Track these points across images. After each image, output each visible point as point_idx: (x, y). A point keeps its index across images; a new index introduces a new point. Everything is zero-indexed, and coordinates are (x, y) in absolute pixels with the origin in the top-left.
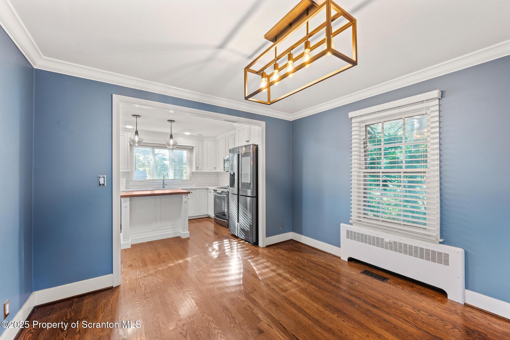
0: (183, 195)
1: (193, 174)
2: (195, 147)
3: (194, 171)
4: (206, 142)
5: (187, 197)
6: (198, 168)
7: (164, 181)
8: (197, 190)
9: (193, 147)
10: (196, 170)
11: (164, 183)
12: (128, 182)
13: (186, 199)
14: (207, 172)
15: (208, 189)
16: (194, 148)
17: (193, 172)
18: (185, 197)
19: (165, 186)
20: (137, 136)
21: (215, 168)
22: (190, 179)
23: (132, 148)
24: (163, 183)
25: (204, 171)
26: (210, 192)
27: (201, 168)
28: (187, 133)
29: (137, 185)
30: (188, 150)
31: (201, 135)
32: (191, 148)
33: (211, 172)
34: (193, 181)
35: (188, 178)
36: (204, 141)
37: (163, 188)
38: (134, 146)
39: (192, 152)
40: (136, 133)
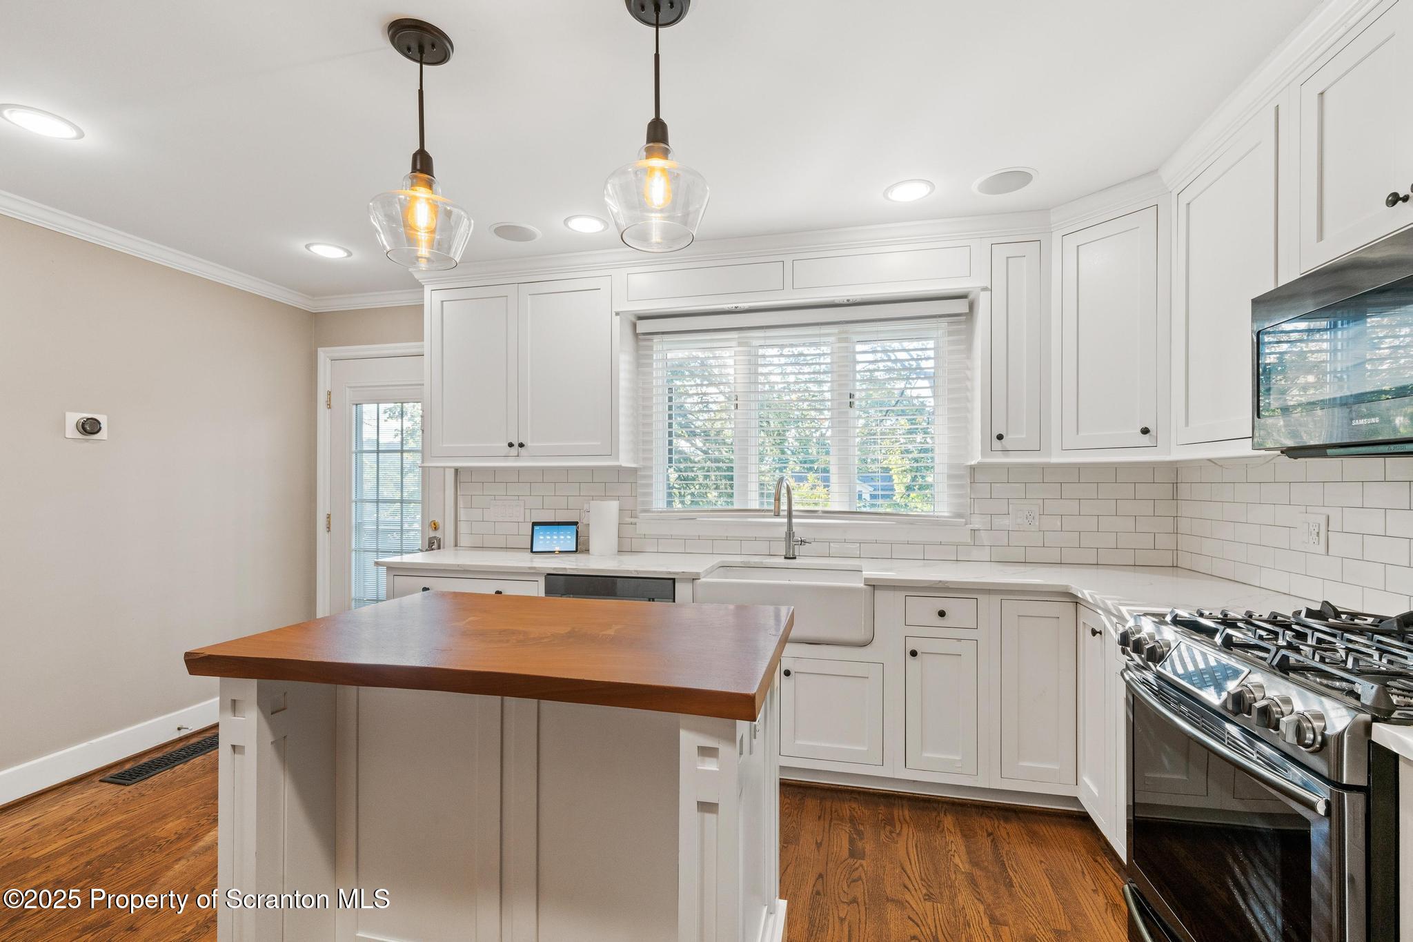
0: (683, 718)
1: (973, 482)
2: (985, 289)
3: (973, 463)
4: (1070, 243)
5: (724, 749)
6: (1000, 437)
7: (790, 524)
8: (983, 599)
9: (971, 306)
10: (988, 449)
11: (790, 534)
12: (633, 520)
13: (711, 766)
15: (1076, 601)
17: (973, 469)
18: (705, 752)
19: (798, 550)
20: (422, 192)
21: (1145, 431)
22: (960, 516)
23: (651, 348)
24: (785, 529)
25: (1054, 460)
26: (1094, 633)
27: (1024, 436)
28: (909, 193)
29: (671, 537)
30: (943, 324)
31: (1021, 178)
32: (960, 307)
33: (1116, 467)
34: (977, 526)
35: (941, 504)
36: (1056, 237)
37: (786, 558)
38: (656, 339)
39: (963, 337)
40: (414, 169)
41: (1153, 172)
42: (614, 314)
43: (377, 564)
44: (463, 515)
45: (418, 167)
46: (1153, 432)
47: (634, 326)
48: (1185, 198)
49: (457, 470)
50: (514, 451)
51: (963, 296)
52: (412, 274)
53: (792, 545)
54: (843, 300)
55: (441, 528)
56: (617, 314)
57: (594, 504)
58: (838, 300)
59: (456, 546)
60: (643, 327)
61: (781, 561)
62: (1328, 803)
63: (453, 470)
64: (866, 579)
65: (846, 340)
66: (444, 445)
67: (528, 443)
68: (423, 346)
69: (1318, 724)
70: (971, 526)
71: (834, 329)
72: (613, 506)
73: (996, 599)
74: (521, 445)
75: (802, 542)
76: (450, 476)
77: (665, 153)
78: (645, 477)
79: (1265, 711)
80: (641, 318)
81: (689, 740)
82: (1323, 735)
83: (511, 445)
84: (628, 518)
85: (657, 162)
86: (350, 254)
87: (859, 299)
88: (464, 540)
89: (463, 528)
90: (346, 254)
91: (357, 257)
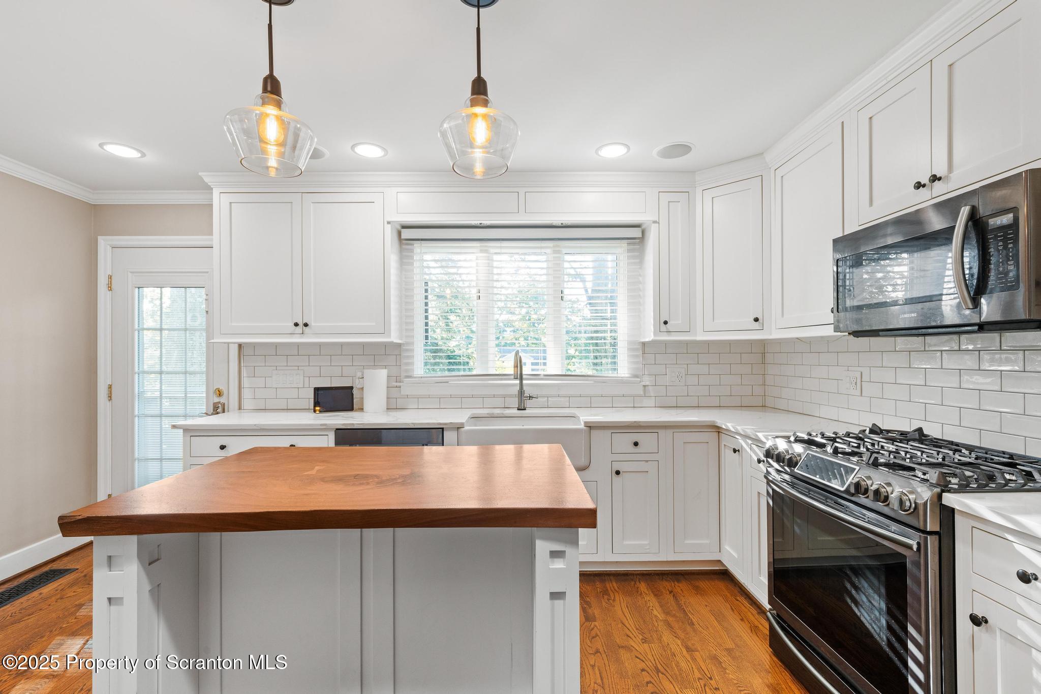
1: (644, 353)
2: (655, 222)
3: (647, 340)
4: (708, 195)
5: (569, 550)
6: (666, 323)
7: (521, 384)
8: (662, 433)
9: (643, 232)
10: (658, 331)
11: (521, 392)
12: (398, 384)
13: (559, 564)
14: (708, 343)
15: (718, 430)
16: (647, 234)
17: (644, 344)
18: (555, 554)
19: (528, 403)
21: (756, 320)
22: (636, 376)
23: (412, 251)
24: (518, 388)
25: (701, 337)
26: (735, 451)
27: (680, 322)
28: (613, 152)
29: (429, 397)
30: (624, 244)
31: (684, 149)
32: (636, 233)
33: (730, 343)
34: (647, 383)
35: (624, 370)
36: (699, 191)
37: (518, 409)
38: (417, 245)
39: (636, 254)
40: (265, 90)
41: (763, 153)
42: (386, 223)
43: (174, 427)
44: (246, 382)
45: (269, 89)
46: (760, 320)
47: (399, 233)
48: (779, 173)
49: (240, 346)
50: (299, 330)
51: (637, 226)
52: (202, 178)
53: (523, 399)
54: (558, 223)
55: (225, 392)
56: (389, 223)
57: (368, 373)
58: (555, 223)
59: (240, 408)
60: (406, 234)
61: (515, 412)
62: (919, 544)
63: (237, 345)
64: (585, 423)
65: (559, 252)
66: (233, 324)
67: (312, 323)
68: (212, 240)
69: (912, 497)
70: (643, 383)
71: (550, 244)
72: (382, 374)
73: (670, 432)
74: (306, 325)
75: (530, 397)
76: (234, 350)
77: (486, 103)
78: (407, 350)
79: (877, 492)
80: (404, 227)
81: (543, 547)
82: (915, 503)
83: (296, 325)
84: (395, 382)
85: (479, 110)
86: (143, 155)
87: (569, 223)
88: (247, 404)
89: (246, 394)
90: (139, 155)
91: (151, 158)
